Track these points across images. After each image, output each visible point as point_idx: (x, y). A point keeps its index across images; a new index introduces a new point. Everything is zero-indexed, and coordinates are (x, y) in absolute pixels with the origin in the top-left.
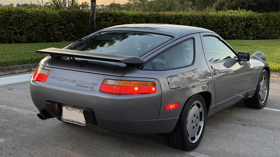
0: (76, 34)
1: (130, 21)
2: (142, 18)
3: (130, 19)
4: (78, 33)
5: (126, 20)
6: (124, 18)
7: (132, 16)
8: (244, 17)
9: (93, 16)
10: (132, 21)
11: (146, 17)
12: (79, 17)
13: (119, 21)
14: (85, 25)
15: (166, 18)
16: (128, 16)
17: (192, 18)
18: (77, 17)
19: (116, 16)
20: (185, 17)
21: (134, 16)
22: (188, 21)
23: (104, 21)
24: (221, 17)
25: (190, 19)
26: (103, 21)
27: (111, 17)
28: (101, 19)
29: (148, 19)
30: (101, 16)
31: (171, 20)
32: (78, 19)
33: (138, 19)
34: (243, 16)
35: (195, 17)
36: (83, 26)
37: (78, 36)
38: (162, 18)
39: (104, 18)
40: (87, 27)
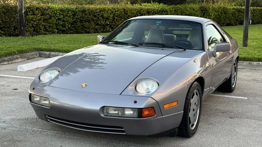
0: (3, 29)
1: (58, 15)
2: (69, 11)
3: (57, 13)
4: (5, 28)
5: (53, 14)
6: (51, 11)
7: (59, 10)
8: (157, 10)
9: (22, 10)
10: (59, 14)
11: (73, 11)
12: (6, 11)
13: (47, 15)
14: (12, 19)
15: (91, 11)
16: (56, 10)
17: (114, 11)
18: (3, 11)
19: (43, 10)
20: (108, 10)
21: (61, 9)
22: (111, 14)
23: (32, 15)
24: (138, 10)
25: (113, 12)
26: (30, 15)
27: (38, 11)
28: (28, 13)
29: (74, 12)
30: (27, 10)
31: (96, 13)
32: (4, 13)
33: (65, 13)
34: (157, 8)
35: (117, 10)
36: (10, 20)
37: (6, 31)
38: (88, 11)
39: (31, 12)
40: (14, 22)
